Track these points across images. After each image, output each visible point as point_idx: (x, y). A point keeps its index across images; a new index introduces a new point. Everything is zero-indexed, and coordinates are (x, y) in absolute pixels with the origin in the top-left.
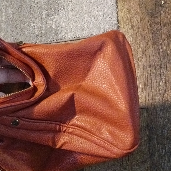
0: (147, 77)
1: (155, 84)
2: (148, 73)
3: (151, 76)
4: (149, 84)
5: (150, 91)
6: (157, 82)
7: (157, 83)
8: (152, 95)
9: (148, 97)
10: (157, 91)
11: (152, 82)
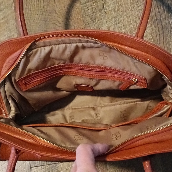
0: (154, 10)
1: (164, 17)
2: (155, 6)
3: (158, 9)
4: (158, 18)
5: (160, 25)
6: (166, 14)
7: (166, 16)
8: (163, 29)
9: (159, 31)
10: (167, 24)
11: (160, 15)
